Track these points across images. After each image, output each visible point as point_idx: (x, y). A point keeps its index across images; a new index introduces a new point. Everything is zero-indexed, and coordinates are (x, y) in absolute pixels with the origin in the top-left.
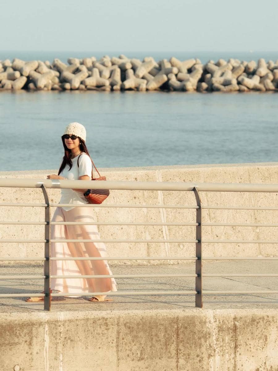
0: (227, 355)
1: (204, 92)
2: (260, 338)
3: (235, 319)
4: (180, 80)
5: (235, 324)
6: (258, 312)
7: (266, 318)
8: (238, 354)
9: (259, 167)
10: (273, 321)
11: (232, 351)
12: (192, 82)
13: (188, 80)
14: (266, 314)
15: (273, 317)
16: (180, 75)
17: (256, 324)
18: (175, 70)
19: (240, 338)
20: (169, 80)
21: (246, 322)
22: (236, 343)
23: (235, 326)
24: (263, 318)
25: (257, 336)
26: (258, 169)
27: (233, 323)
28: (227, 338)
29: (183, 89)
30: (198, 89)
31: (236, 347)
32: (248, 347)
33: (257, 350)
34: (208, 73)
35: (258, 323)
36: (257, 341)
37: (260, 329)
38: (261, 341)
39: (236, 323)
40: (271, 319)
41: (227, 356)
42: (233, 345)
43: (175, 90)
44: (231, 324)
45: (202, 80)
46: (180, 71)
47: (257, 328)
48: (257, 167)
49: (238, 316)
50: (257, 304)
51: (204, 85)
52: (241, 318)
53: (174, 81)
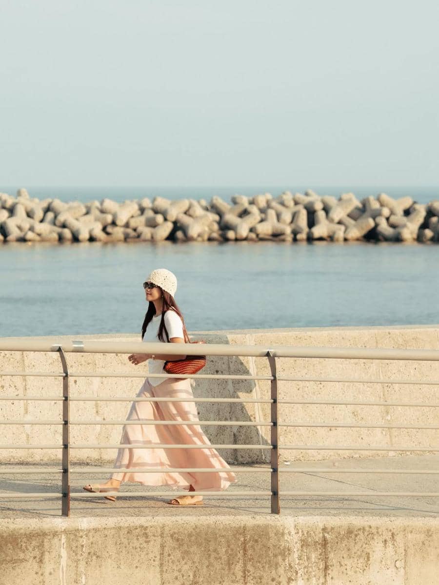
0: (314, 578)
1: (429, 242)
2: (360, 556)
3: (324, 529)
4: (393, 226)
5: (324, 537)
6: (357, 521)
7: (367, 529)
8: (328, 578)
9: (391, 331)
10: (378, 533)
11: (321, 574)
12: (410, 229)
13: (405, 226)
14: (369, 524)
15: (377, 528)
16: (393, 219)
17: (353, 536)
18: (386, 212)
19: (331, 556)
20: (377, 225)
21: (339, 533)
22: (326, 563)
23: (325, 539)
24: (364, 529)
25: (355, 553)
26: (389, 333)
27: (321, 535)
28: (313, 556)
29: (398, 239)
30: (420, 239)
31: (326, 568)
32: (343, 569)
33: (356, 572)
34: (434, 215)
35: (356, 536)
36: (356, 560)
37: (359, 544)
38: (361, 560)
39: (326, 535)
40: (374, 531)
41: (314, 580)
42: (322, 566)
43: (387, 239)
44: (318, 537)
45: (425, 225)
46: (392, 213)
47: (355, 543)
48: (387, 331)
49: (329, 526)
50: (358, 511)
51: (429, 233)
52: (332, 528)
53: (384, 227)
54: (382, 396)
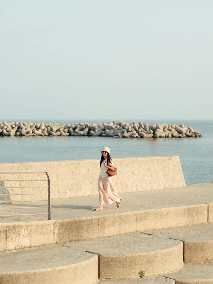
0: (3, 242)
1: (18, 136)
2: (17, 234)
3: (6, 227)
4: (8, 131)
5: (6, 229)
6: (16, 223)
7: (19, 226)
8: (7, 242)
9: (23, 164)
10: (23, 227)
11: (5, 240)
12: (13, 132)
13: (11, 131)
14: (20, 224)
15: (23, 225)
16: (8, 129)
17: (15, 228)
18: (5, 127)
19: (8, 235)
20: (3, 131)
21: (11, 228)
22: (6, 237)
23: (6, 230)
24: (18, 226)
25: (16, 233)
26: (22, 165)
27: (5, 228)
28: (3, 235)
29: (9, 135)
30: (16, 135)
31: (7, 239)
32: (12, 238)
33: (15, 239)
34: (20, 128)
35: (16, 228)
36: (16, 235)
37: (17, 230)
38: (17, 235)
39: (7, 228)
40: (21, 226)
41: (3, 243)
42: (5, 238)
43: (5, 135)
44: (4, 229)
45: (17, 131)
46: (7, 127)
47: (16, 230)
48: (22, 164)
49: (8, 225)
50: (16, 220)
51: (18, 133)
52: (9, 226)
53: (5, 132)
54: (20, 184)
